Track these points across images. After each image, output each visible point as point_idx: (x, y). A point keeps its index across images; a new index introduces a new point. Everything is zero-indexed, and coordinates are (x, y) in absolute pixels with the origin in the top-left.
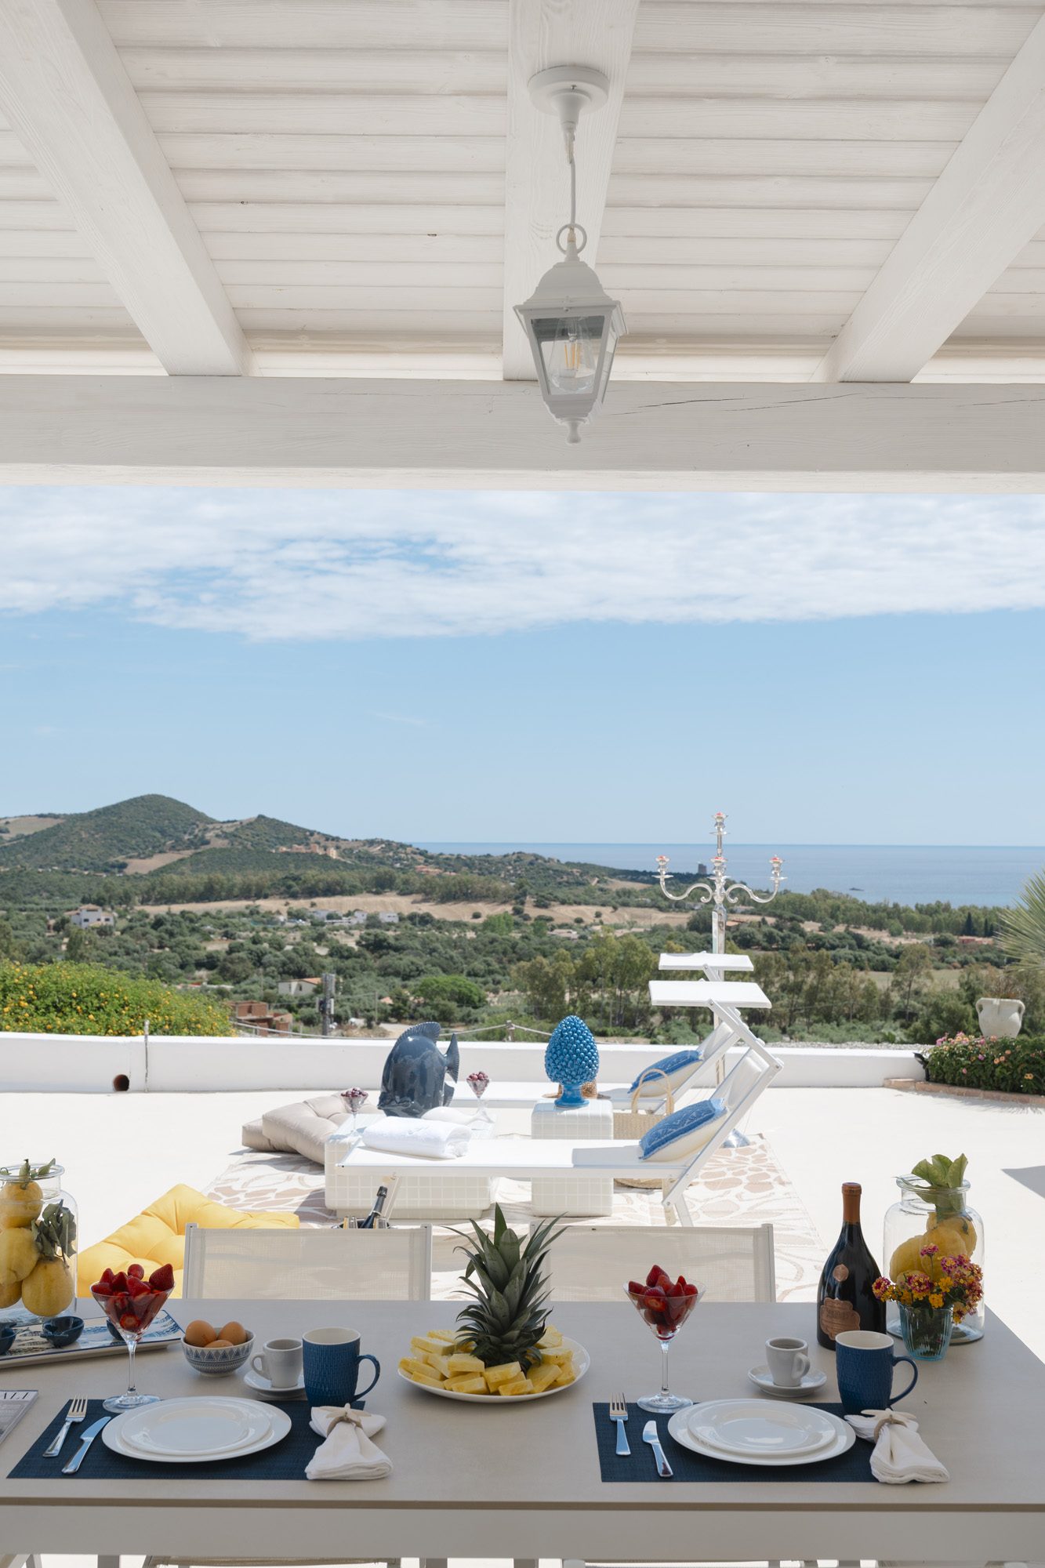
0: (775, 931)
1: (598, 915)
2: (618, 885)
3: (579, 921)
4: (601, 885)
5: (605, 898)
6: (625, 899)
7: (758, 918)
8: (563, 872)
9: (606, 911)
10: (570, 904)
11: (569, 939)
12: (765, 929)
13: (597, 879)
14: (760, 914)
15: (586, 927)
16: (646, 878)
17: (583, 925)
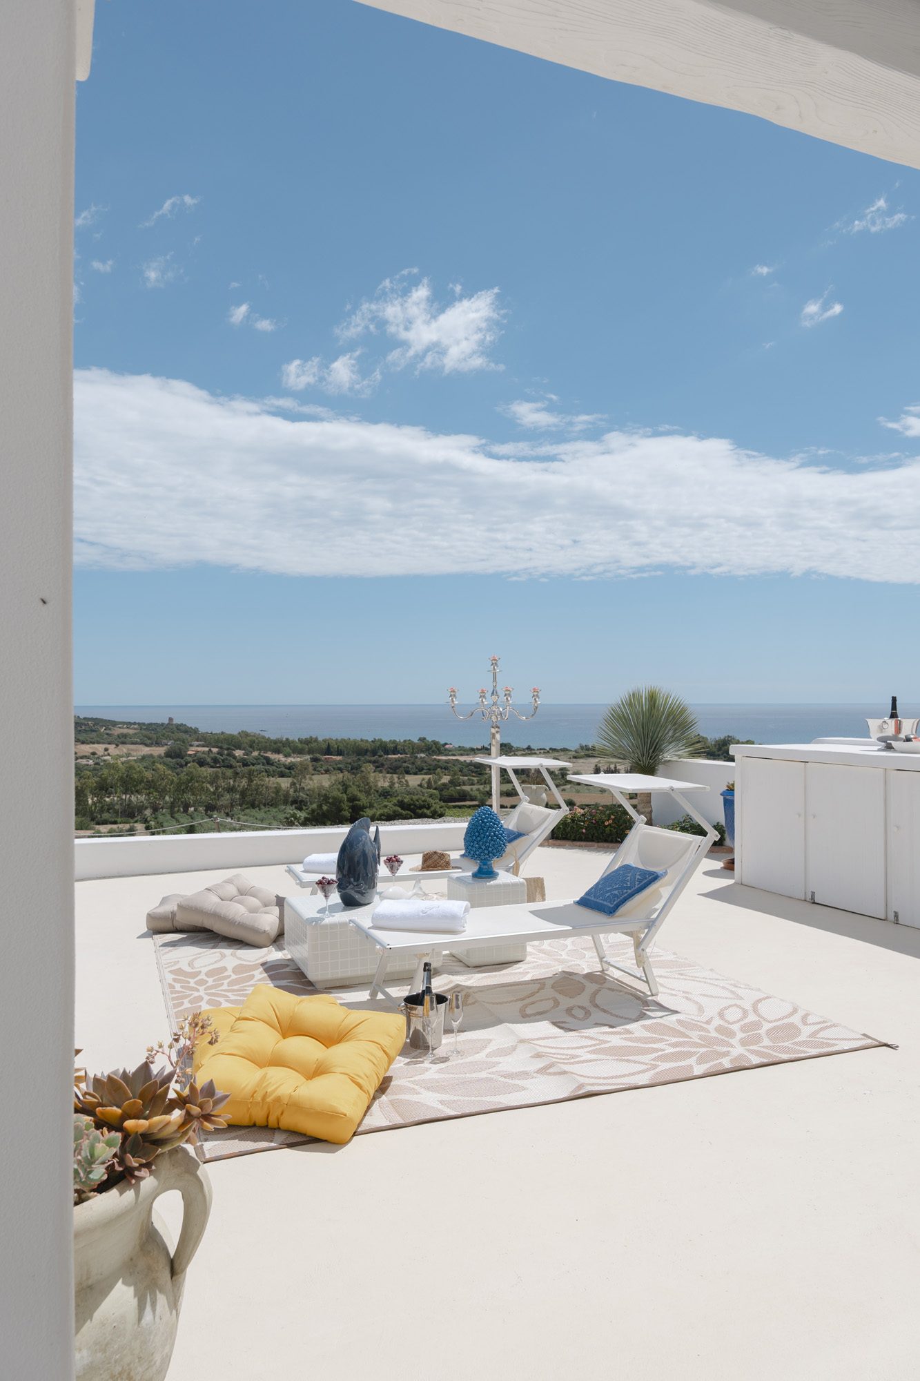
0: (218, 756)
1: (106, 750)
2: (117, 731)
3: (94, 754)
4: (108, 732)
5: (110, 739)
6: (123, 739)
7: (207, 749)
8: (82, 724)
9: (112, 748)
10: (88, 744)
11: (88, 765)
12: (213, 756)
13: (104, 728)
14: (208, 747)
15: (98, 758)
16: (135, 726)
17: (96, 756)
